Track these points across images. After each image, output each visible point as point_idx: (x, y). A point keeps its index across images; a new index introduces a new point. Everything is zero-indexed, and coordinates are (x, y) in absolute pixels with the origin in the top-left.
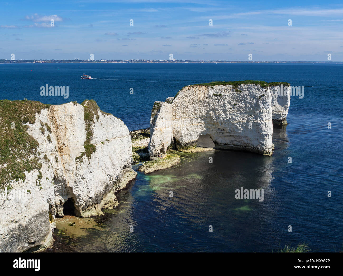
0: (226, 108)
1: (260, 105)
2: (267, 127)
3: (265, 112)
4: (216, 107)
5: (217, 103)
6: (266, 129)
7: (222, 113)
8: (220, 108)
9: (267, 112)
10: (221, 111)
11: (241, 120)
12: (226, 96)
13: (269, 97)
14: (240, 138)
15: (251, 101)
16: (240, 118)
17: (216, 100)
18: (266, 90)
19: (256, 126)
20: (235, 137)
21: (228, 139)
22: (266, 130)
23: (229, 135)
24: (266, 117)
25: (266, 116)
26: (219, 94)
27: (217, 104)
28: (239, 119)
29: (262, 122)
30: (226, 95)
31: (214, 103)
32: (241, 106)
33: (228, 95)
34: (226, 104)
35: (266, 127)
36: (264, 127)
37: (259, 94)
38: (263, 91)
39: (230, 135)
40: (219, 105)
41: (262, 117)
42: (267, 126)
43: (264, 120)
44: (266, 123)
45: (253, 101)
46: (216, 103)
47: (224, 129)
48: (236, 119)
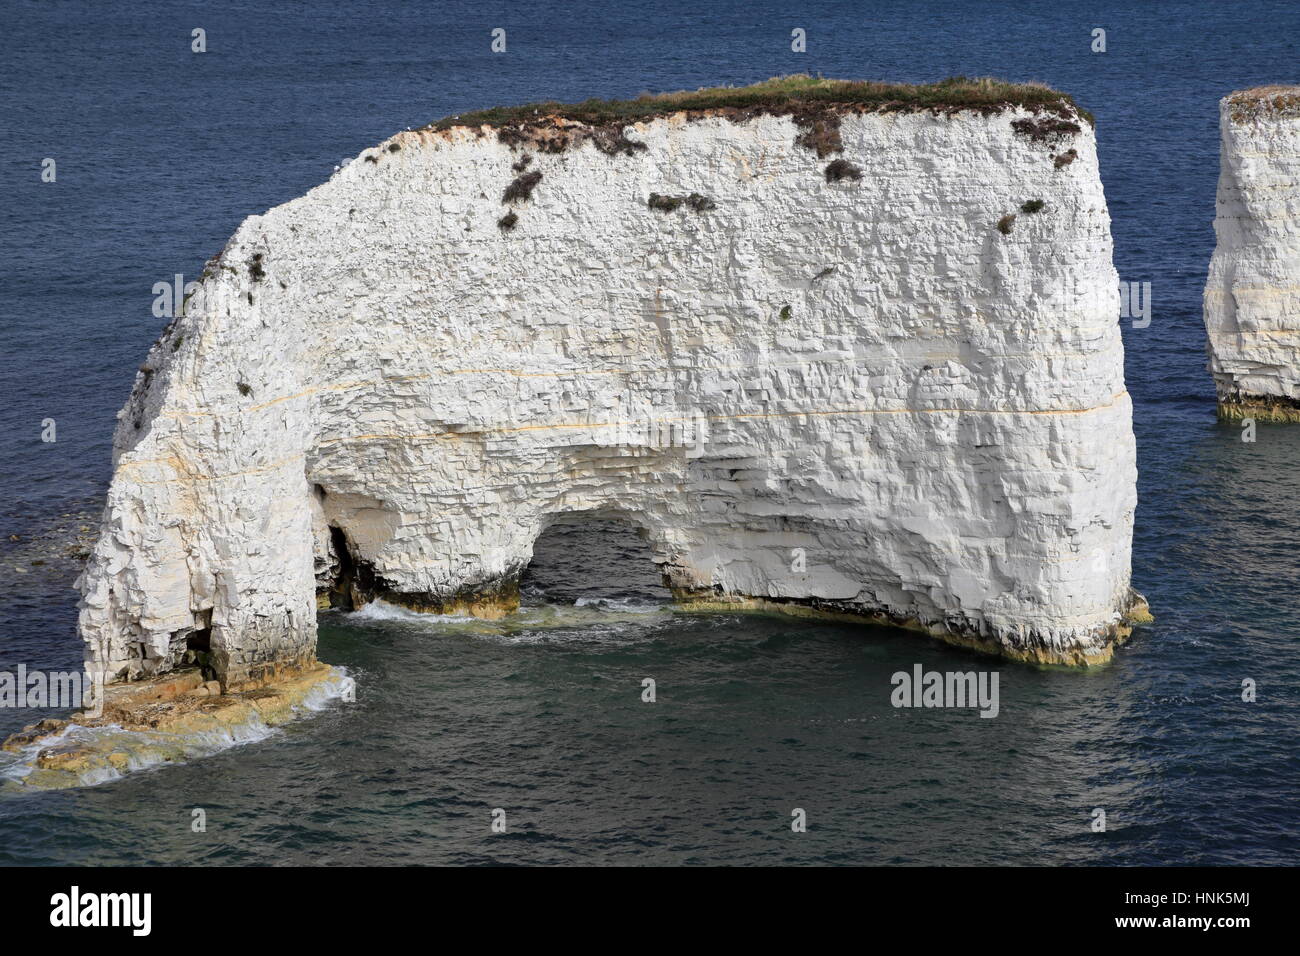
0: (749, 302)
1: (1010, 280)
2: (1061, 455)
3: (1051, 336)
4: (665, 293)
5: (675, 263)
6: (1058, 475)
7: (716, 339)
8: (696, 304)
9: (1067, 335)
10: (708, 324)
11: (863, 398)
12: (750, 208)
13: (1083, 217)
14: (859, 540)
15: (938, 244)
16: (856, 383)
17: (671, 233)
18: (1061, 162)
19: (981, 451)
20: (823, 535)
21: (771, 548)
22: (1054, 486)
23: (774, 518)
24: (1051, 374)
25: (1057, 370)
26: (691, 186)
27: (674, 270)
28: (848, 387)
29: (1026, 418)
30: (748, 193)
31: (654, 259)
32: (857, 284)
33: (761, 195)
34: (742, 267)
35: (1053, 457)
36: (1040, 458)
37: (1006, 189)
38: (1037, 167)
39: (785, 519)
40: (693, 275)
41: (1022, 377)
42: (1066, 453)
43: (1042, 399)
44: (1052, 430)
45: (955, 247)
46: (666, 264)
47: (733, 472)
48: (826, 390)
